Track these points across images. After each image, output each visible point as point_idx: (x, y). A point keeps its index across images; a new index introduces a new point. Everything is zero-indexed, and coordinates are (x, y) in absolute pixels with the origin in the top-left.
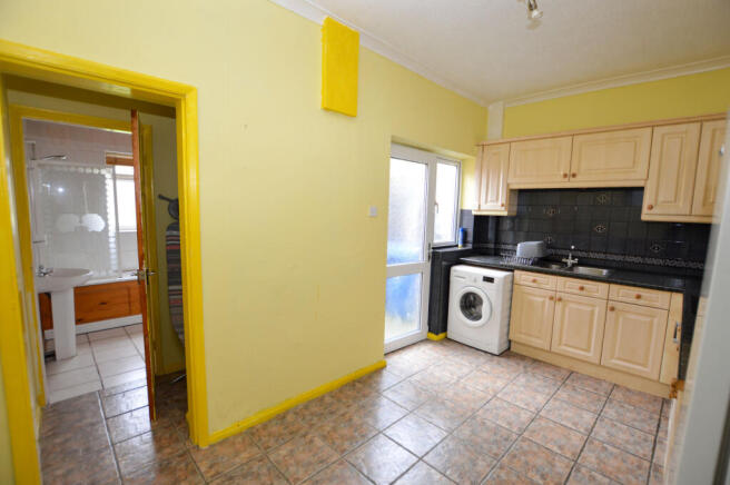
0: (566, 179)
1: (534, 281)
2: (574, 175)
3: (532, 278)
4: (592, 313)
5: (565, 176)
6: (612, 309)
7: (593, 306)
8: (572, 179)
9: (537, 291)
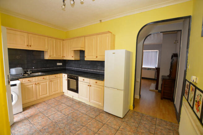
0: (28, 47)
1: (29, 81)
2: (30, 46)
3: (28, 80)
4: (46, 84)
5: (28, 46)
6: (51, 81)
7: (46, 82)
8: (29, 47)
9: (30, 83)
